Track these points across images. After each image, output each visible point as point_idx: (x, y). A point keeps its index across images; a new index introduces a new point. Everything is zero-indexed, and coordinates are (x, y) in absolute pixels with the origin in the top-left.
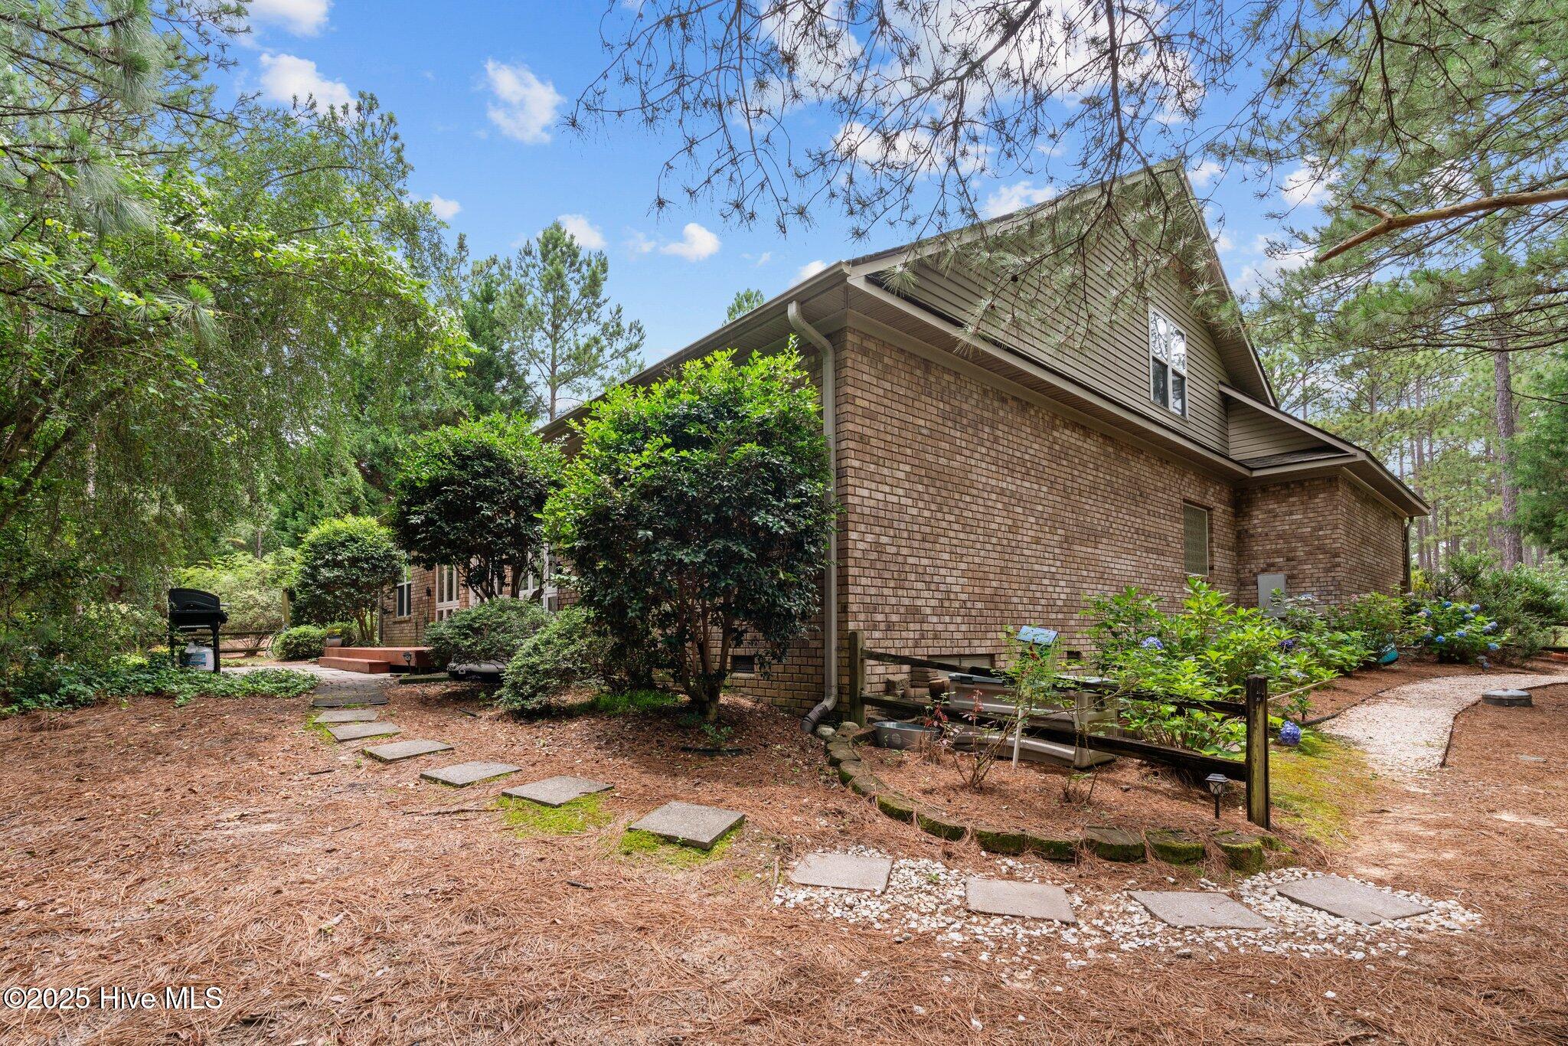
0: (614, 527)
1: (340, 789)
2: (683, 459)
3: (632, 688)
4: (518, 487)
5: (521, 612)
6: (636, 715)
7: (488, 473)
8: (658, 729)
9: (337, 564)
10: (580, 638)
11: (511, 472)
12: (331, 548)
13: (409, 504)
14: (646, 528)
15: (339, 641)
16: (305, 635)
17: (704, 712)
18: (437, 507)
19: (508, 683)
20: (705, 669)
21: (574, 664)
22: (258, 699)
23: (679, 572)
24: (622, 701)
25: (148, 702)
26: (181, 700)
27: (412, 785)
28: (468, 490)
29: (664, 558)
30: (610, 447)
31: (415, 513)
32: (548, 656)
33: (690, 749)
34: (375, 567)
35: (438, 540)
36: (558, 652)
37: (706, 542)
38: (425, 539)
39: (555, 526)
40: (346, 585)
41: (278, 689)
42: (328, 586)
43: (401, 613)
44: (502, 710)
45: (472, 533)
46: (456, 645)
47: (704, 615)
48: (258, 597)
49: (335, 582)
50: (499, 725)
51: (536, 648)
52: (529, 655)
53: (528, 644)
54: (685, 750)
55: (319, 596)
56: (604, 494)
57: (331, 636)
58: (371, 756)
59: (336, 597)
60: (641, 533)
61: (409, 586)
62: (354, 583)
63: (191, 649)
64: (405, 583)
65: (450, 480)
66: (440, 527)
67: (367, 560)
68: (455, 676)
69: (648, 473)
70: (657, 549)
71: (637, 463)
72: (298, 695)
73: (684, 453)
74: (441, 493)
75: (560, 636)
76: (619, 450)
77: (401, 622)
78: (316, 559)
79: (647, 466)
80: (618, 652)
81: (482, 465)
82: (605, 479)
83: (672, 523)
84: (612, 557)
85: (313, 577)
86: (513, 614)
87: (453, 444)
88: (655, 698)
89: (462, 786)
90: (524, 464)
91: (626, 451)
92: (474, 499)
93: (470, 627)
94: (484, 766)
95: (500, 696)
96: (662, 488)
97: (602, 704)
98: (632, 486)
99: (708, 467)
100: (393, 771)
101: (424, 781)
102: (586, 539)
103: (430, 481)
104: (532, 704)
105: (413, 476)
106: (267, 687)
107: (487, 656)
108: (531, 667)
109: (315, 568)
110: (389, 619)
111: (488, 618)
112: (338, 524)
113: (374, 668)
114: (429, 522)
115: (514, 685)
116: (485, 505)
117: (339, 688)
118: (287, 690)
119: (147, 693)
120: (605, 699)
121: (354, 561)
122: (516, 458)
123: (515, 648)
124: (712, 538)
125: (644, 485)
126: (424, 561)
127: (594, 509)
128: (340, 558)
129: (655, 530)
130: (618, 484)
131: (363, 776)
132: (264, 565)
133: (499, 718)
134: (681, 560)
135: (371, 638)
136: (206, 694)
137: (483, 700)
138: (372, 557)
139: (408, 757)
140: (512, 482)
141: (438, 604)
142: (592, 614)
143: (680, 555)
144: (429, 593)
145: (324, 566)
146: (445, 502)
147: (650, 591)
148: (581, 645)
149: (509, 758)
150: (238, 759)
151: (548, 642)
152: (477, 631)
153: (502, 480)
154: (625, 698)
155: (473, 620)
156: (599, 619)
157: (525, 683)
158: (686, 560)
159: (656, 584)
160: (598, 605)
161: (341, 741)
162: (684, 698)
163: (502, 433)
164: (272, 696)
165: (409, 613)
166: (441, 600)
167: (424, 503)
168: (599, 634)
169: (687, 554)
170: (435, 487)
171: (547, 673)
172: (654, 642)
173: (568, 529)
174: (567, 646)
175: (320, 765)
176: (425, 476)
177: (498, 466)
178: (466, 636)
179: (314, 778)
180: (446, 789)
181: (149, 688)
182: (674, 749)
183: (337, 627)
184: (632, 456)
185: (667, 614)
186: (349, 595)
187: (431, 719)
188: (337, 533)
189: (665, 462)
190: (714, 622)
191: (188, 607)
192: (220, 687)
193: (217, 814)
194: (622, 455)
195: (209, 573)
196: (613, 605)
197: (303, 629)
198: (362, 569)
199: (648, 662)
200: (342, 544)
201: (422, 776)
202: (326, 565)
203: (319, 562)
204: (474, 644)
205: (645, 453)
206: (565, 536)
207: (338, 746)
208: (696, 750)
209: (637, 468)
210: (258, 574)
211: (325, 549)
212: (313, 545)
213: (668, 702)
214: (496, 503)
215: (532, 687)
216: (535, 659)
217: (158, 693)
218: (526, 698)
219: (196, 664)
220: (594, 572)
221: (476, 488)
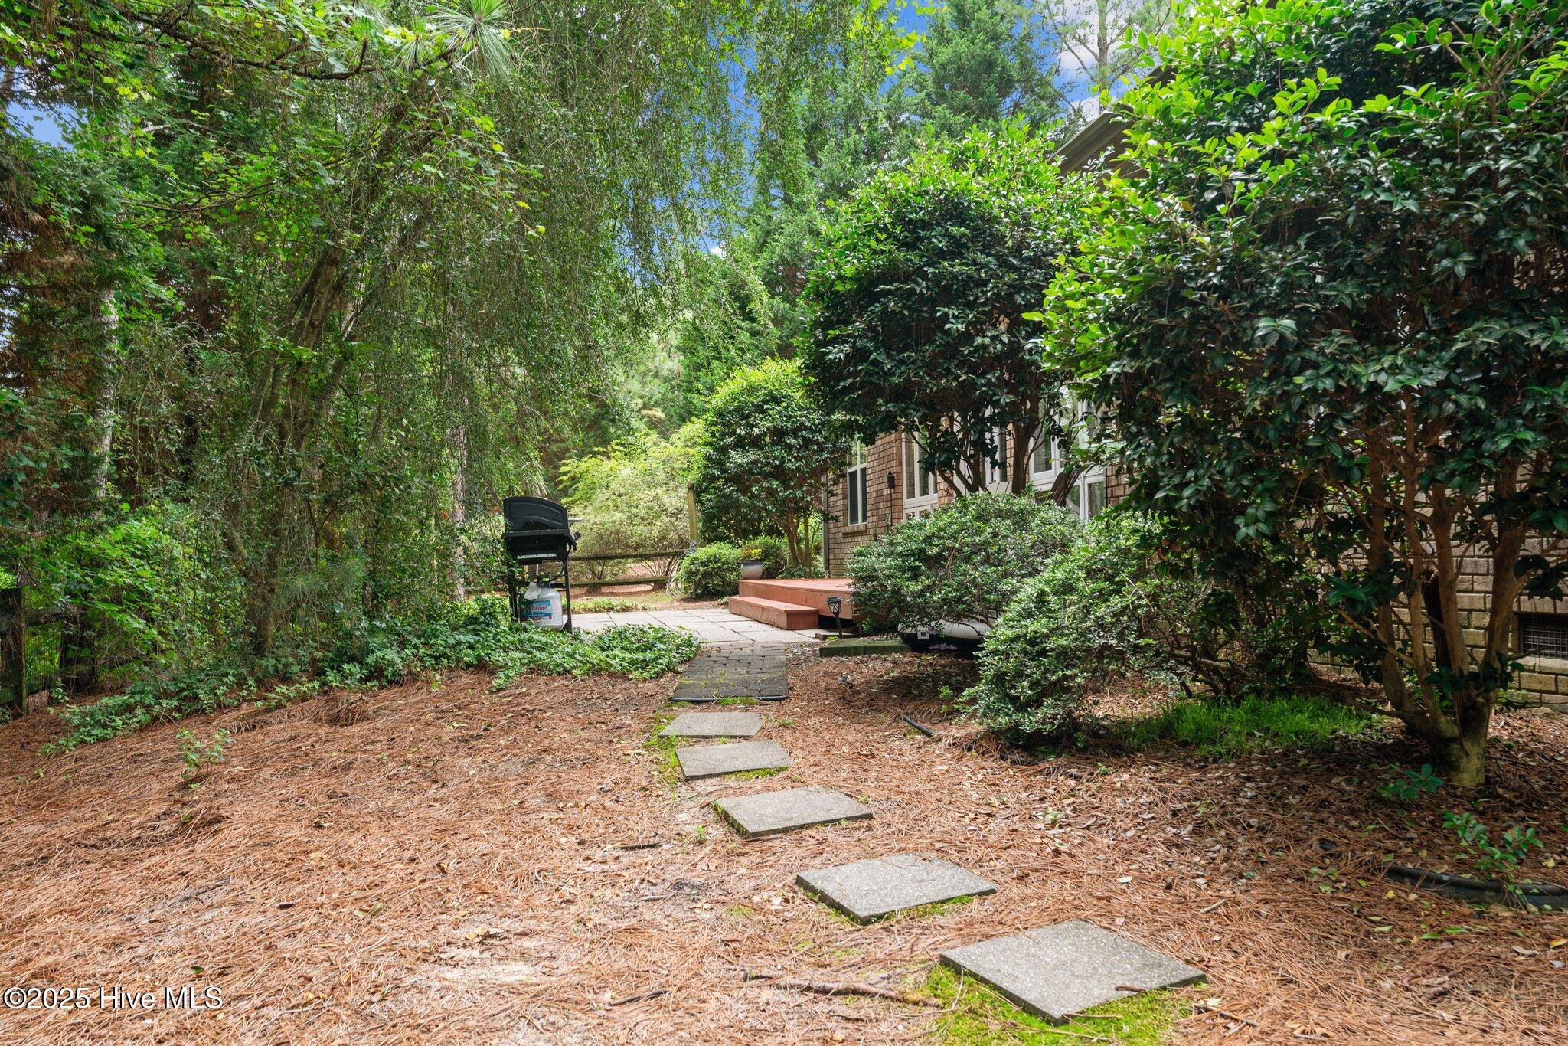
0: (1196, 318)
1: (658, 891)
2: (1376, 120)
3: (1258, 692)
4: (1013, 268)
5: (1021, 520)
6: (1267, 758)
7: (957, 249)
8: (1324, 804)
9: (756, 442)
10: (1136, 577)
11: (1001, 239)
12: (745, 417)
13: (826, 325)
14: (1276, 313)
15: (757, 569)
16: (715, 559)
17: (1445, 763)
18: (870, 327)
19: (988, 673)
20: (1444, 655)
21: (1121, 637)
22: (604, 680)
23: (1371, 418)
24: (1236, 717)
25: (466, 679)
26: (499, 681)
27: (777, 901)
28: (921, 287)
29: (1328, 384)
30: (1183, 131)
31: (835, 340)
32: (1066, 617)
33: (1413, 877)
34: (807, 442)
35: (873, 388)
36: (1087, 610)
37: (1447, 334)
38: (851, 388)
39: (1067, 332)
40: (766, 476)
41: (632, 663)
42: (741, 479)
43: (854, 519)
44: (976, 728)
45: (931, 368)
46: (896, 592)
47: (1440, 521)
48: (665, 499)
49: (750, 472)
50: (971, 761)
51: (1041, 600)
52: (1029, 615)
53: (1030, 588)
54: (1397, 874)
55: (729, 496)
56: (1172, 241)
57: (748, 561)
58: (725, 818)
59: (752, 496)
60: (1264, 325)
61: (864, 470)
62: (779, 473)
63: (531, 593)
64: (858, 467)
65: (891, 273)
66: (876, 363)
67: (794, 432)
68: (914, 644)
69: (1276, 175)
70: (1306, 364)
71: (1251, 155)
72: (659, 675)
73: (1380, 104)
74: (875, 298)
75: (1090, 574)
76: (1204, 134)
77: (854, 534)
78: (723, 435)
79: (1276, 157)
80: (1219, 610)
81: (946, 234)
82: (1172, 204)
83: (1347, 293)
84: (1196, 394)
85: (720, 464)
86: (1004, 526)
87: (893, 201)
88: (1313, 718)
89: (866, 921)
90: (1026, 222)
91: (1222, 133)
92: (933, 302)
93: (921, 554)
94: (919, 870)
95: (973, 700)
96: (1319, 206)
97: (1186, 729)
98: (1238, 211)
99: (1448, 129)
100: (755, 859)
101: (801, 894)
102: (1135, 355)
103: (857, 278)
104: (1030, 722)
105: (831, 274)
106: (618, 658)
107: (956, 609)
108: (1033, 642)
109: (723, 450)
110: (837, 530)
111: (954, 537)
112: (755, 375)
113: (794, 620)
114: (859, 355)
115: (1000, 678)
116: (953, 311)
117: (726, 661)
118: (644, 665)
119: (468, 665)
120: (1197, 712)
121: (778, 435)
122: (1008, 210)
123: (1007, 597)
124: (1462, 321)
125: (1268, 205)
126: (860, 428)
127: (1146, 284)
128: (756, 431)
129: (1299, 315)
130: (1201, 212)
131: (704, 867)
132: (671, 448)
133: (970, 745)
134: (1375, 387)
135: (808, 560)
136: (536, 669)
137: (948, 700)
138: (802, 427)
139: (786, 831)
140: (1003, 263)
141: (907, 502)
142: (1157, 528)
143: (1369, 373)
144: (892, 482)
145: (734, 447)
146: (886, 316)
147: (1294, 466)
148: (1137, 592)
149: (975, 852)
150: (532, 803)
151: (1067, 588)
152: (936, 562)
153: (982, 259)
154: (1240, 713)
155: (928, 540)
156: (1172, 534)
157: (1020, 675)
158: (1392, 386)
159: (1307, 451)
160: (1168, 506)
161: (689, 779)
162: (1387, 724)
163: (983, 169)
164: (623, 675)
165: (865, 518)
166: (911, 494)
167: (847, 322)
168: (1175, 572)
169: (1394, 370)
170: (867, 287)
171: (1065, 657)
172: (1308, 591)
173: (1094, 337)
174: (1103, 596)
175: (641, 828)
176: (848, 270)
177: (977, 232)
178: (916, 574)
179: (627, 857)
180: (836, 920)
181: (469, 656)
182: (1371, 870)
183: (756, 546)
184: (1237, 139)
185: (1338, 524)
186: (771, 492)
187: (850, 736)
188: (751, 390)
189: (1325, 136)
190: (1469, 536)
191: (528, 525)
192: (557, 658)
193: (456, 925)
194: (1210, 145)
195: (607, 465)
196: (1200, 507)
197: (713, 549)
198: (789, 447)
199: (1295, 629)
200: (760, 409)
201: (800, 881)
202: (740, 444)
203: (728, 440)
204: (930, 588)
205: (1271, 126)
206: (1088, 356)
207: (684, 789)
208: (1431, 880)
209: (1250, 169)
210: (664, 463)
211: (735, 418)
212: (720, 414)
213: (1350, 729)
214: (971, 306)
215: (1034, 685)
216: (1038, 625)
217: (481, 666)
218: (1024, 707)
219: (538, 616)
220: (1155, 431)
221: (937, 279)
